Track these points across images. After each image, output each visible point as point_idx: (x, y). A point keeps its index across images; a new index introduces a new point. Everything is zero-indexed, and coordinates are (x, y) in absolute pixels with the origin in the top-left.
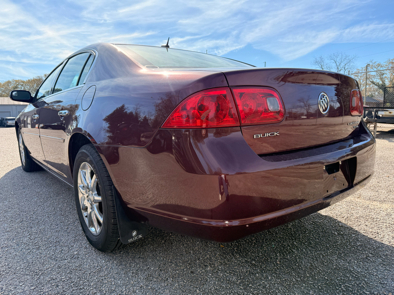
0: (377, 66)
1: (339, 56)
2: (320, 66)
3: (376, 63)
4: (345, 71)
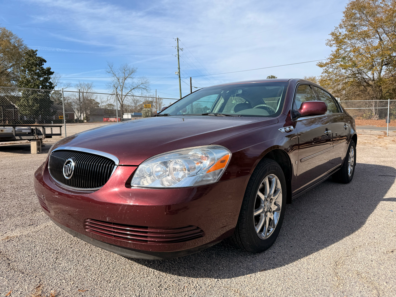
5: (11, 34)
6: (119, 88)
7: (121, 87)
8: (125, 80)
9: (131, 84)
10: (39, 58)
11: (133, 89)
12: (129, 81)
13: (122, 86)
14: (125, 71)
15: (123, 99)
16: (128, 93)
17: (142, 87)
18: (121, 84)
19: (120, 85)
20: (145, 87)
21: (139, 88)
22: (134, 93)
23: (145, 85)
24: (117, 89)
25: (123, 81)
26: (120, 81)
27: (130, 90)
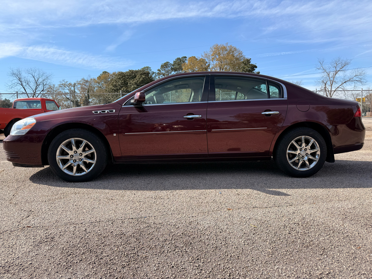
0: (69, 85)
1: (37, 72)
2: (18, 78)
3: (67, 83)
4: (44, 87)
5: (235, 49)
6: (329, 83)
7: (331, 82)
8: (336, 74)
9: (343, 77)
10: (252, 65)
11: (345, 82)
12: (340, 74)
13: (331, 80)
14: (337, 65)
15: (332, 94)
16: (338, 88)
17: (356, 79)
18: (332, 79)
19: (330, 80)
20: (359, 79)
21: (352, 81)
22: (346, 86)
23: (360, 77)
24: (326, 84)
25: (334, 76)
26: (330, 76)
27: (340, 84)
